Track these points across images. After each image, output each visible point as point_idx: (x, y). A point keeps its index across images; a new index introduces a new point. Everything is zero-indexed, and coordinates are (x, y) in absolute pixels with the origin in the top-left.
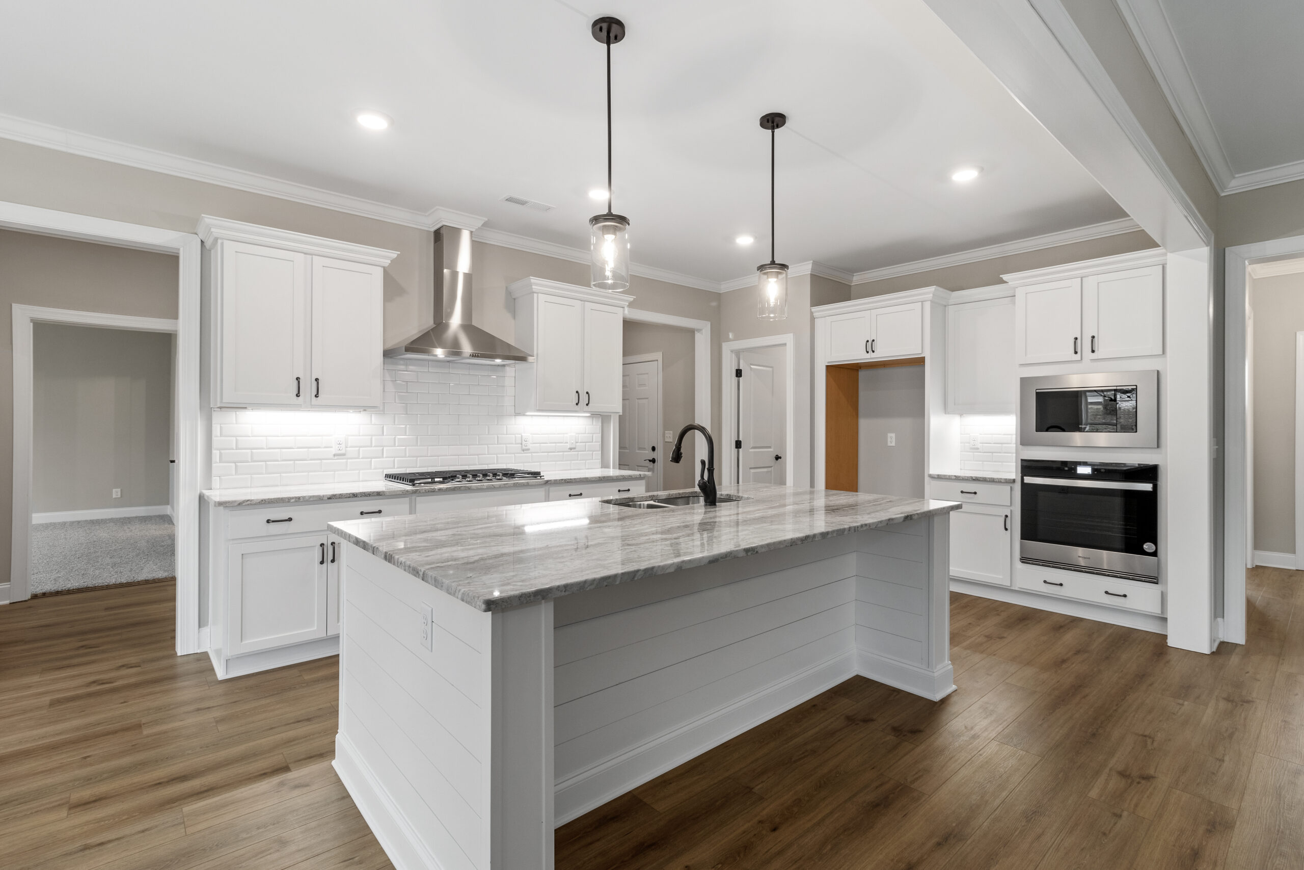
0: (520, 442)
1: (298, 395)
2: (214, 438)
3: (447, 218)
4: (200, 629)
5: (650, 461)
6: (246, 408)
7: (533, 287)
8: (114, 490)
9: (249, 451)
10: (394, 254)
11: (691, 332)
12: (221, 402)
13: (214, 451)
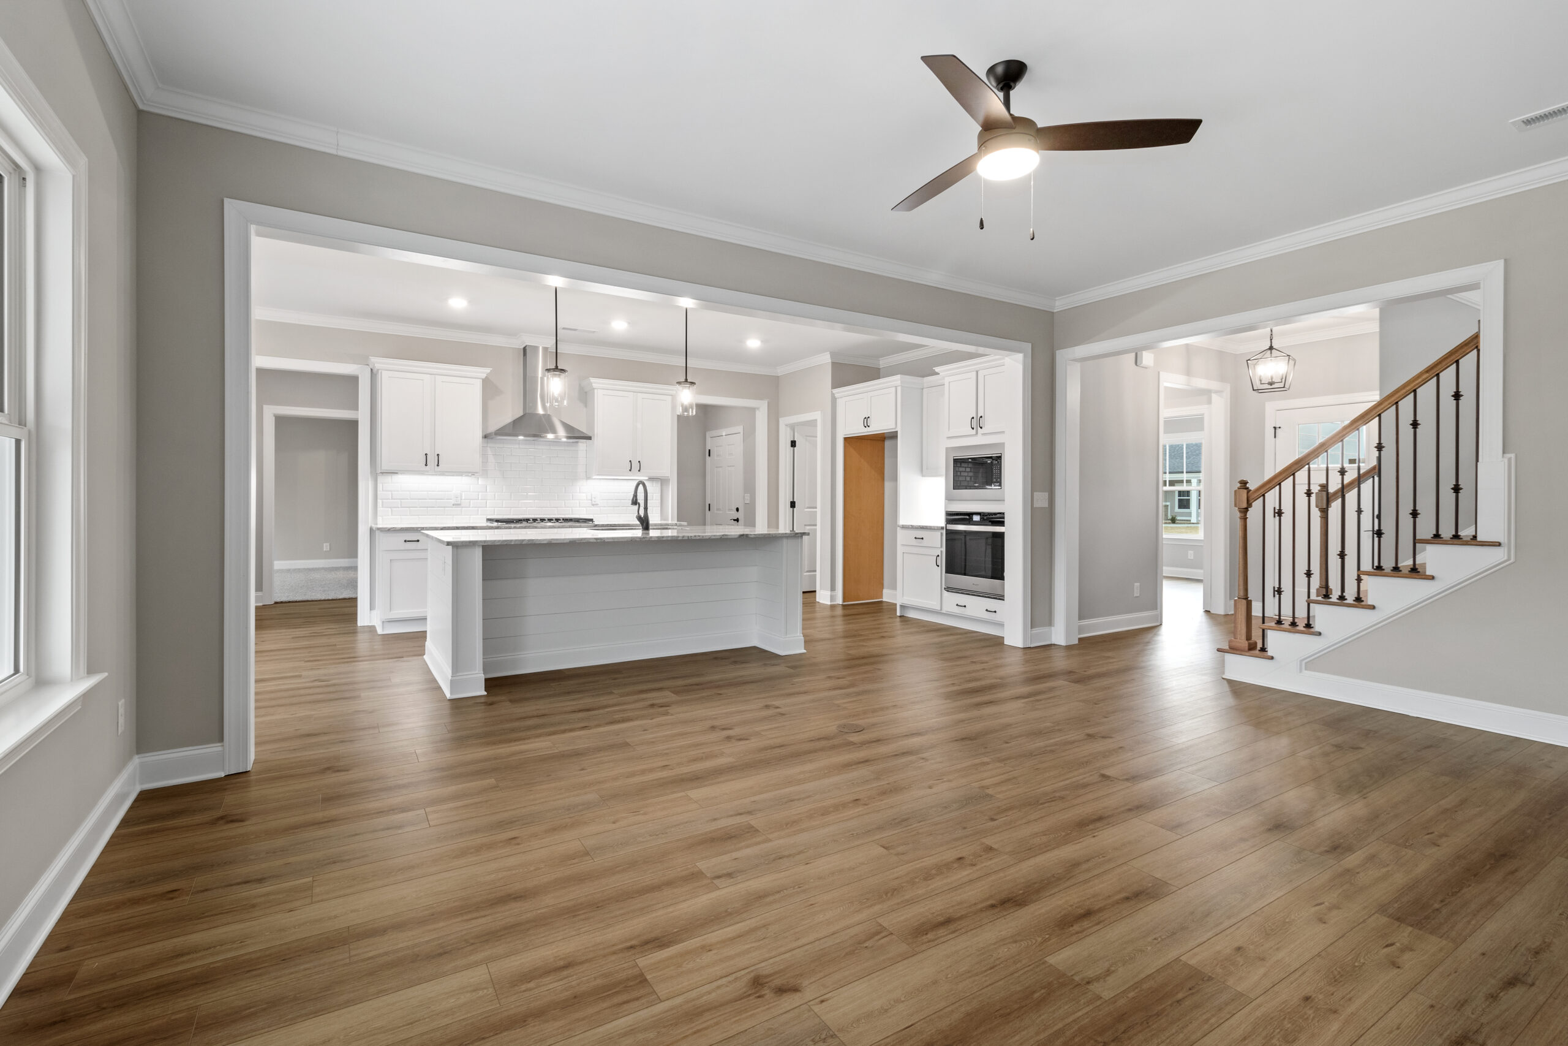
0: (590, 498)
1: (426, 465)
2: (378, 492)
3: (529, 341)
4: (372, 611)
5: (734, 520)
6: (397, 473)
7: (593, 385)
8: (325, 544)
9: (399, 501)
10: (488, 370)
11: (752, 411)
12: (381, 469)
13: (378, 500)
